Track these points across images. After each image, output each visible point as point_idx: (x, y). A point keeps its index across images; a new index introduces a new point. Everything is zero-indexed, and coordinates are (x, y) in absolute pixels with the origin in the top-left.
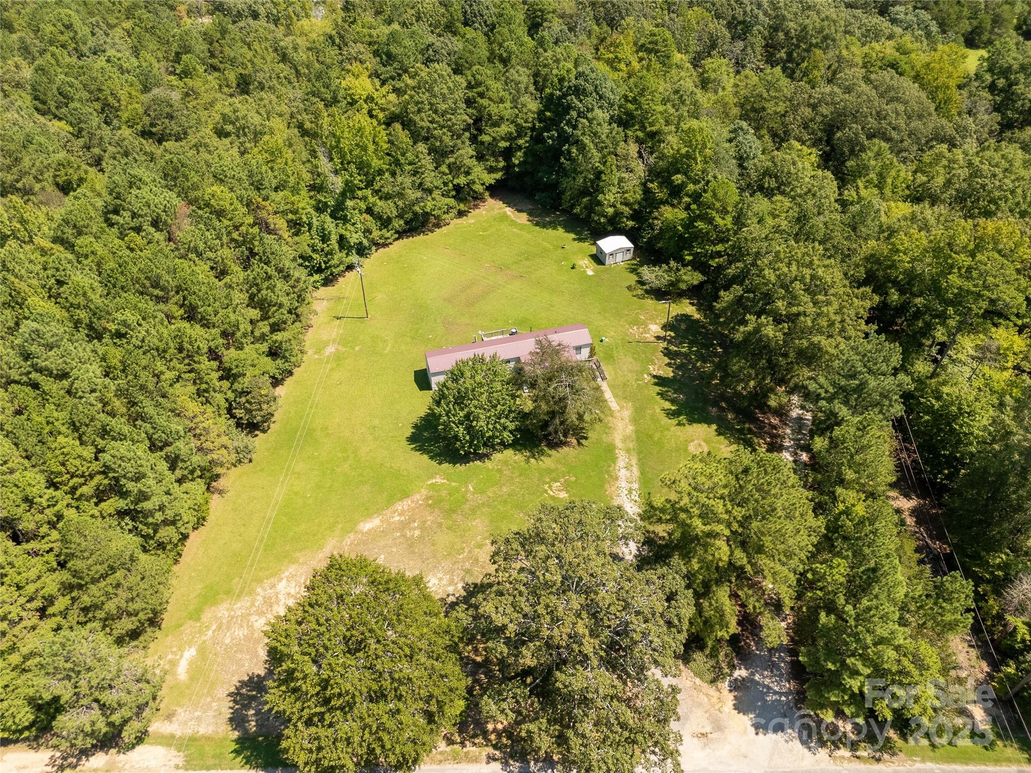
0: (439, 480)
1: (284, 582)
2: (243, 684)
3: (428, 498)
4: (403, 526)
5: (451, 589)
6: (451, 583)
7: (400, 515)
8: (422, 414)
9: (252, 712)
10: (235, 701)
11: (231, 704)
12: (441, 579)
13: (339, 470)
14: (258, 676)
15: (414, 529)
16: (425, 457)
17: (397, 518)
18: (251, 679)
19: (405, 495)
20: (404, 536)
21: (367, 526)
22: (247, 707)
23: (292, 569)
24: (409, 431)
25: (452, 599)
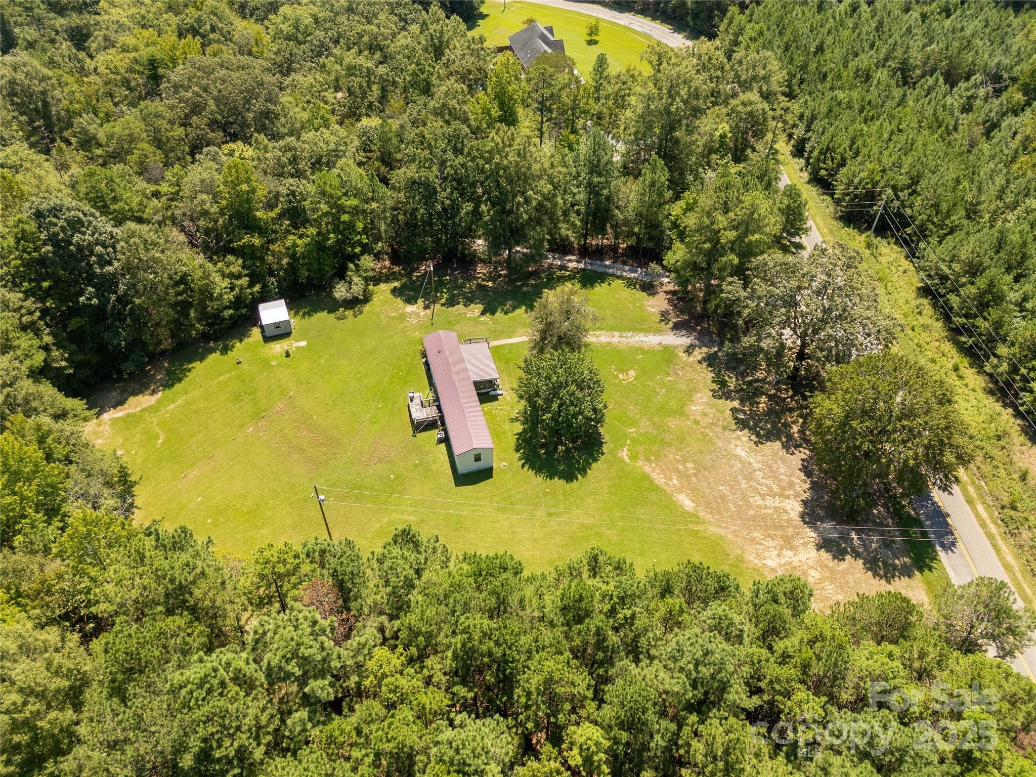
0: (624, 454)
1: (766, 562)
2: (875, 574)
3: (648, 459)
4: (682, 475)
5: (745, 439)
6: (738, 438)
7: (671, 479)
8: (531, 473)
9: (897, 561)
10: (893, 577)
11: (897, 579)
12: (736, 446)
13: (615, 538)
14: (864, 564)
15: (686, 467)
16: (594, 465)
17: (675, 482)
18: (868, 569)
19: (646, 477)
20: (695, 475)
21: (688, 504)
22: (895, 567)
23: (751, 558)
24: (558, 482)
25: (753, 437)
